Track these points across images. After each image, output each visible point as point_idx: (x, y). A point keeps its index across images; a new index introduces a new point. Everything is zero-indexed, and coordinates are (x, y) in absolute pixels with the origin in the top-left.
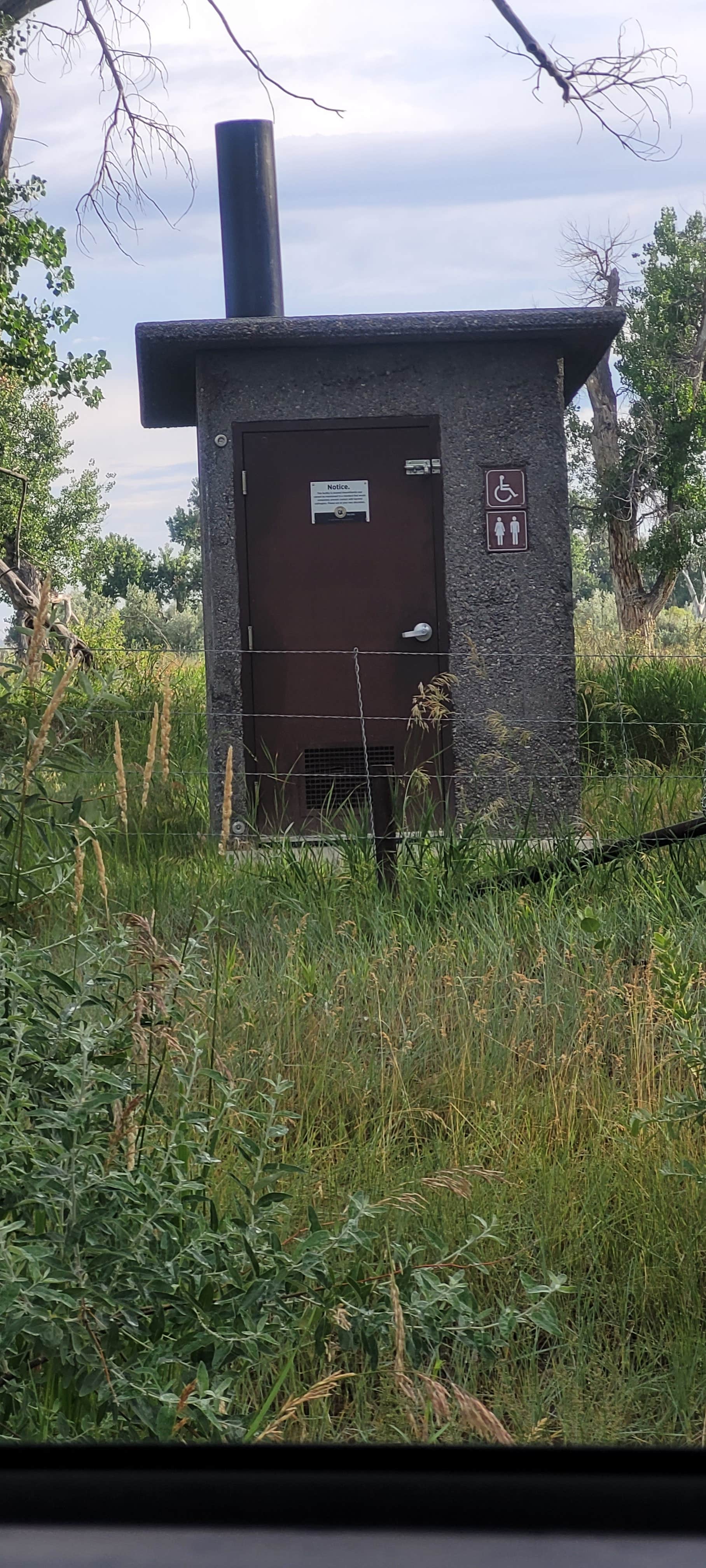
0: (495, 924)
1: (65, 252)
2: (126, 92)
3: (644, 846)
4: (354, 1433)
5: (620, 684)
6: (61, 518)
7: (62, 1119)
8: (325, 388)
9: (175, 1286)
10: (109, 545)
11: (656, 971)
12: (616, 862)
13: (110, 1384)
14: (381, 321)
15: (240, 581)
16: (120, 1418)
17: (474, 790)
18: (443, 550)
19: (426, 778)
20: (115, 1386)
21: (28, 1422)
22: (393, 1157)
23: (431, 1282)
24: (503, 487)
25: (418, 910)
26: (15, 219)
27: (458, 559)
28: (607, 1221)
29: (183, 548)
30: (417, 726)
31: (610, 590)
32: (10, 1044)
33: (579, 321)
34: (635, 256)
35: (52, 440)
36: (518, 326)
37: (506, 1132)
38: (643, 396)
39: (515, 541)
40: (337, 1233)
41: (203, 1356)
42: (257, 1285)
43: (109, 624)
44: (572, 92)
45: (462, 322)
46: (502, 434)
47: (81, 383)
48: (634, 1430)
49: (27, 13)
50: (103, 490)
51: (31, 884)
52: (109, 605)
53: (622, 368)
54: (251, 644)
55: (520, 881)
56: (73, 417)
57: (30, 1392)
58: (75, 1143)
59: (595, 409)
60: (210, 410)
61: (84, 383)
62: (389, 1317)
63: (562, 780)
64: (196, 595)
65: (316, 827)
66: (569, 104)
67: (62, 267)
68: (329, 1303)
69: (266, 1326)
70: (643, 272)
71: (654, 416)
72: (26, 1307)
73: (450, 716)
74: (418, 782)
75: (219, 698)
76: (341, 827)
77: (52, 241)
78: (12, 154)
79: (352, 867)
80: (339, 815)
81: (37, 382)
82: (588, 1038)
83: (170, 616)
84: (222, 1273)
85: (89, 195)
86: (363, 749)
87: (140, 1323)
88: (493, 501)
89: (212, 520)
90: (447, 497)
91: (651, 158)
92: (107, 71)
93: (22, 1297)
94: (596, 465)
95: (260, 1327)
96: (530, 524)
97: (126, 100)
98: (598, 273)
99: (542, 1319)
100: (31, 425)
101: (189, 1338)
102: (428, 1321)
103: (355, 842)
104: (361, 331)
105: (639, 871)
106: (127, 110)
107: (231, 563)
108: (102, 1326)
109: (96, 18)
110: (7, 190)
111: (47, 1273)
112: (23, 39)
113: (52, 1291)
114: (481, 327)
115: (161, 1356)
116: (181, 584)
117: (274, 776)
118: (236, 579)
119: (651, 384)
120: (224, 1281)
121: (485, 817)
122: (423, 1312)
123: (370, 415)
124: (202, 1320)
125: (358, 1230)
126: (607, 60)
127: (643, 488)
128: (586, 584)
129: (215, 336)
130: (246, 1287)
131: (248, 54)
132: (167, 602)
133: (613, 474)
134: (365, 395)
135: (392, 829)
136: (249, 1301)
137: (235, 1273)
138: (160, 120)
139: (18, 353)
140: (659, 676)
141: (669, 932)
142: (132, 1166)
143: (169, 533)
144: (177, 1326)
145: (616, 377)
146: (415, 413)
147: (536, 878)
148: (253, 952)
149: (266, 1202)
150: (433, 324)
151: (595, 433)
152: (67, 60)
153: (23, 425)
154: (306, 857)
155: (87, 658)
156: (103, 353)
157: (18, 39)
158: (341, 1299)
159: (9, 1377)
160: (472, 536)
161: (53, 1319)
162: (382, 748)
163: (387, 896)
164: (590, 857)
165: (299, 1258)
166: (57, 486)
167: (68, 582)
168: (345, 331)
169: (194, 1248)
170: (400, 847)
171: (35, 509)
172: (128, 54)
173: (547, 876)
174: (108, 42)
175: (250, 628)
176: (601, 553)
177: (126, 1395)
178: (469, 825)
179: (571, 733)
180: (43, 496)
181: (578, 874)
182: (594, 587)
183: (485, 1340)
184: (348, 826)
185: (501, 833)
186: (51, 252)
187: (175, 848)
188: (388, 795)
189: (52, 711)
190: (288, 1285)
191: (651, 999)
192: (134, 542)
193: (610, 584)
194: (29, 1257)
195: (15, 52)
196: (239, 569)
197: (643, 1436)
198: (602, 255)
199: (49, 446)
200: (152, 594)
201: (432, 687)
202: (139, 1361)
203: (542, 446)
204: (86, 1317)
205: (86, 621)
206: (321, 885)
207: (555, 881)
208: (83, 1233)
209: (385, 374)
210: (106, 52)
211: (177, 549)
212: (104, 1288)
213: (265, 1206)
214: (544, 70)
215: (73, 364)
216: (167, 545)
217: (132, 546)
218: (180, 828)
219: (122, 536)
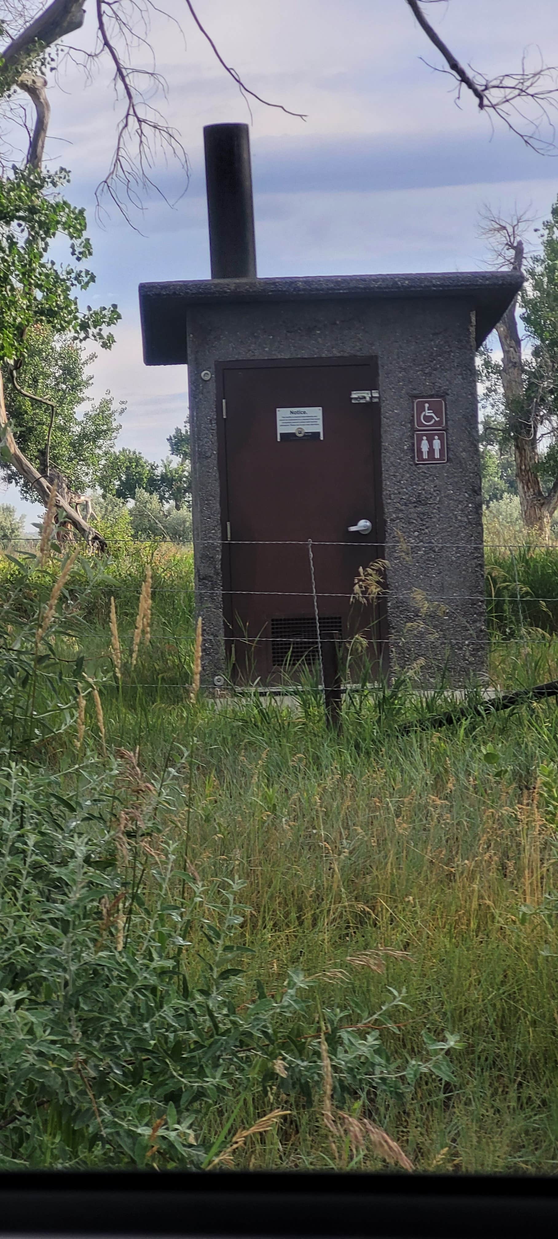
0: (417, 757)
1: (85, 227)
2: (135, 101)
3: (536, 696)
4: (299, 1159)
5: (520, 568)
6: (84, 436)
7: (60, 911)
8: (289, 334)
9: (152, 1042)
10: (122, 457)
11: (541, 795)
12: (514, 709)
13: (99, 1120)
14: (332, 282)
15: (221, 486)
16: (108, 1146)
17: (401, 651)
18: (380, 462)
19: (365, 642)
20: (103, 1121)
21: (36, 1149)
22: (333, 941)
23: (352, 1040)
24: (428, 413)
25: (357, 746)
26: (46, 200)
27: (392, 469)
28: (501, 991)
29: (180, 460)
30: (357, 601)
31: (516, 494)
32: (24, 851)
33: (487, 282)
34: (536, 230)
35: (76, 375)
36: (440, 286)
37: (422, 921)
38: (543, 341)
39: (437, 455)
40: (279, 1000)
41: (173, 1097)
42: (216, 1041)
43: (121, 520)
44: (486, 102)
45: (396, 283)
46: (427, 371)
47: (97, 330)
48: (520, 1157)
49: (56, 39)
50: (117, 414)
51: (44, 725)
52: (121, 505)
53: (526, 319)
54: (229, 536)
55: (438, 724)
56: (93, 357)
57: (36, 1126)
58: (71, 930)
59: (504, 351)
60: (197, 352)
61: (100, 330)
62: (320, 1068)
63: (473, 644)
64: (189, 497)
65: (278, 680)
66: (483, 112)
67: (83, 239)
68: (273, 1056)
69: (223, 1074)
70: (543, 243)
71: (551, 357)
72: (32, 1058)
73: (384, 593)
74: (358, 646)
75: (204, 579)
76: (296, 679)
77: (76, 219)
78: (45, 150)
79: (306, 712)
80: (296, 671)
81: (63, 329)
82: (488, 847)
83: (170, 514)
84: (190, 1032)
85: (105, 182)
86: (315, 619)
87: (124, 1072)
88: (420, 424)
89: (199, 439)
90: (384, 421)
91: (549, 153)
92: (120, 85)
93: (28, 1051)
94: (505, 395)
95: (218, 1074)
96: (450, 442)
97: (136, 108)
98: (507, 244)
99: (440, 1069)
100: (60, 363)
101: (163, 1084)
102: (350, 1070)
103: (309, 693)
104: (317, 289)
105: (531, 716)
106: (136, 115)
107: (214, 472)
108: (93, 1074)
109: (112, 43)
110: (40, 179)
111: (48, 1032)
112: (53, 60)
113: (52, 1046)
114: (411, 286)
115: (139, 1097)
116: (179, 489)
117: (245, 640)
118: (217, 484)
119: (549, 332)
120: (192, 1038)
121: (410, 673)
122: (346, 1063)
123: (324, 355)
124: (174, 1070)
125: (295, 998)
126: (514, 76)
127: (542, 414)
128: (497, 489)
129: (201, 293)
130: (207, 1043)
131: (232, 71)
132: (168, 502)
133: (518, 402)
134: (319, 340)
135: (338, 682)
136: (209, 1054)
137: (199, 1033)
138: (162, 123)
139: (47, 306)
140: (551, 562)
141: (552, 764)
142: (120, 947)
143: (170, 448)
144: (153, 1074)
145: (521, 326)
146: (359, 354)
147: (450, 721)
148: (228, 778)
149: (225, 976)
150: (374, 285)
151: (504, 370)
152: (89, 76)
153: (53, 363)
154: (270, 703)
155: (103, 546)
156: (115, 306)
157: (49, 59)
158: (283, 1052)
159: (21, 1114)
160: (403, 451)
161: (54, 1068)
162: (332, 618)
163: (333, 734)
164: (492, 705)
165: (250, 1020)
166: (80, 411)
167: (89, 486)
168: (304, 290)
169: (167, 1012)
170: (344, 696)
171: (63, 429)
172: (137, 71)
173: (459, 720)
174: (121, 62)
175: (228, 523)
176: (509, 465)
177: (111, 1128)
178: (399, 679)
179: (480, 606)
180: (69, 418)
181: (483, 718)
182: (503, 492)
183: (396, 1085)
184: (303, 680)
185: (423, 686)
186: (74, 227)
187: (168, 697)
188: (335, 655)
189: (58, 589)
190: (241, 1042)
191: (537, 816)
192: (142, 455)
193: (516, 488)
194: (33, 1019)
195: (47, 70)
196: (220, 477)
197: (526, 1162)
198: (510, 230)
199: (74, 379)
200: (156, 497)
201: (370, 571)
202: (122, 1102)
203: (459, 380)
204: (80, 1067)
205: (103, 518)
206: (282, 726)
207: (465, 723)
208: (78, 1000)
209: (335, 324)
210: (119, 70)
211: (176, 461)
212: (95, 1043)
213: (224, 979)
214: (464, 84)
215: (91, 315)
216: (168, 457)
217: (140, 458)
218: (173, 681)
219: (132, 450)
